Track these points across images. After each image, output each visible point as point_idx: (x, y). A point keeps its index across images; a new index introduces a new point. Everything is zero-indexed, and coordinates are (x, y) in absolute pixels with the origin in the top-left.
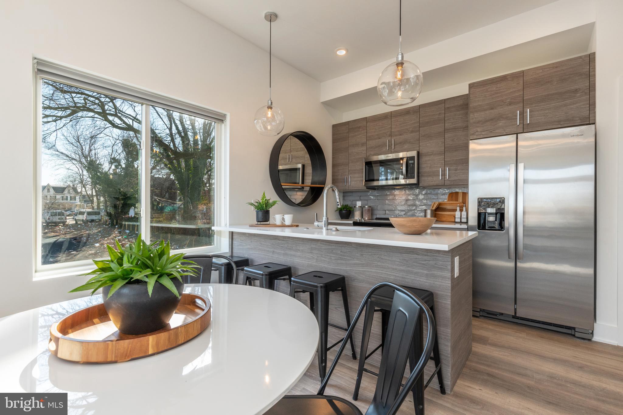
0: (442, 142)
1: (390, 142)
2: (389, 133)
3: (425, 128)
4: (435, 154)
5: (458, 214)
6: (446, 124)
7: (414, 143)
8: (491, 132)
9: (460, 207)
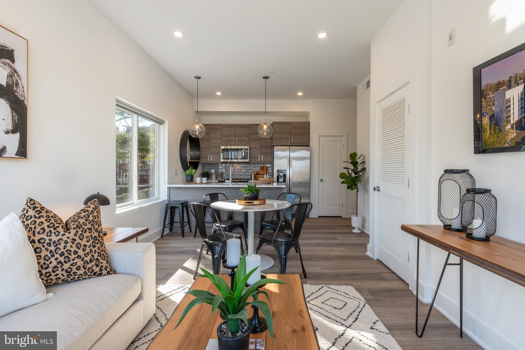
0: (260, 144)
1: (235, 139)
2: (234, 135)
3: (252, 136)
4: (257, 149)
7: (247, 142)
8: (280, 143)
9: (266, 173)
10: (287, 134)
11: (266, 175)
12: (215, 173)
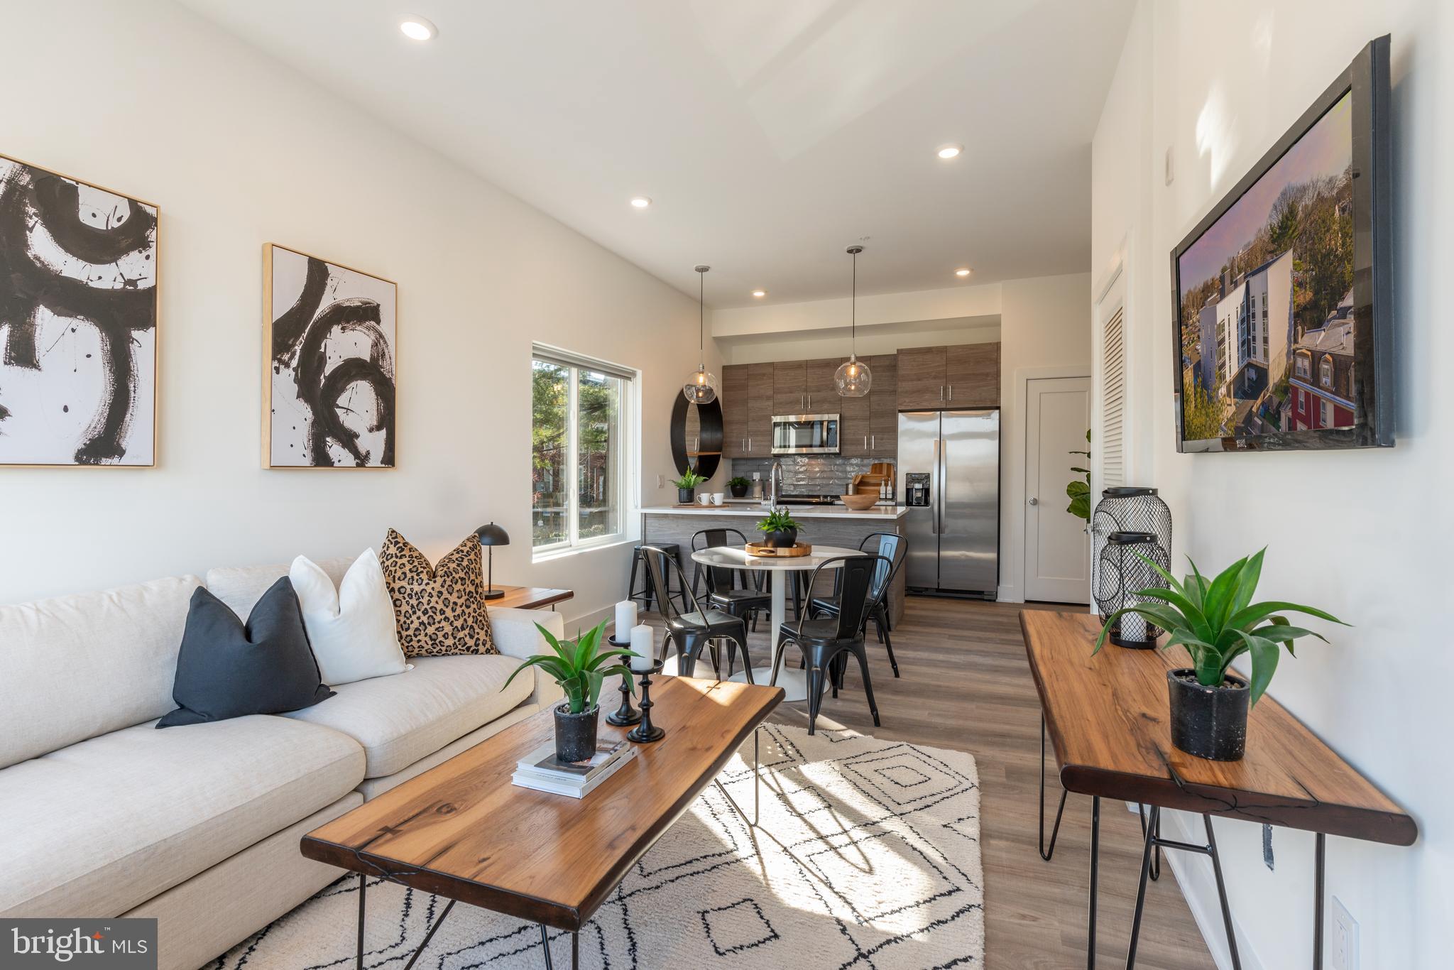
0: (867, 405)
1: (806, 399)
2: (803, 387)
4: (859, 419)
5: (883, 489)
7: (835, 404)
8: (918, 404)
9: (885, 481)
10: (935, 378)
11: (886, 485)
12: (761, 480)
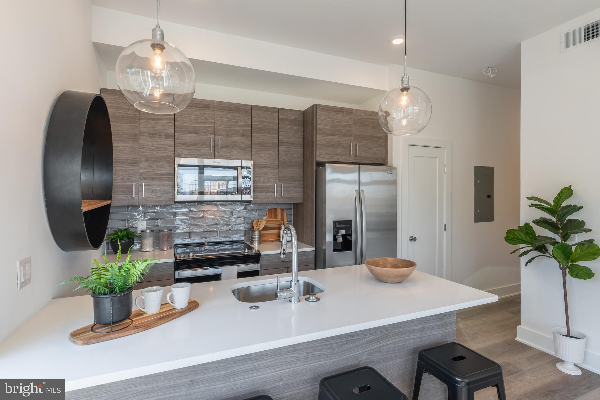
0: (276, 155)
2: (211, 129)
3: (258, 134)
4: (269, 167)
6: (280, 137)
7: (245, 150)
8: (332, 157)
10: (345, 135)
12: (152, 231)
